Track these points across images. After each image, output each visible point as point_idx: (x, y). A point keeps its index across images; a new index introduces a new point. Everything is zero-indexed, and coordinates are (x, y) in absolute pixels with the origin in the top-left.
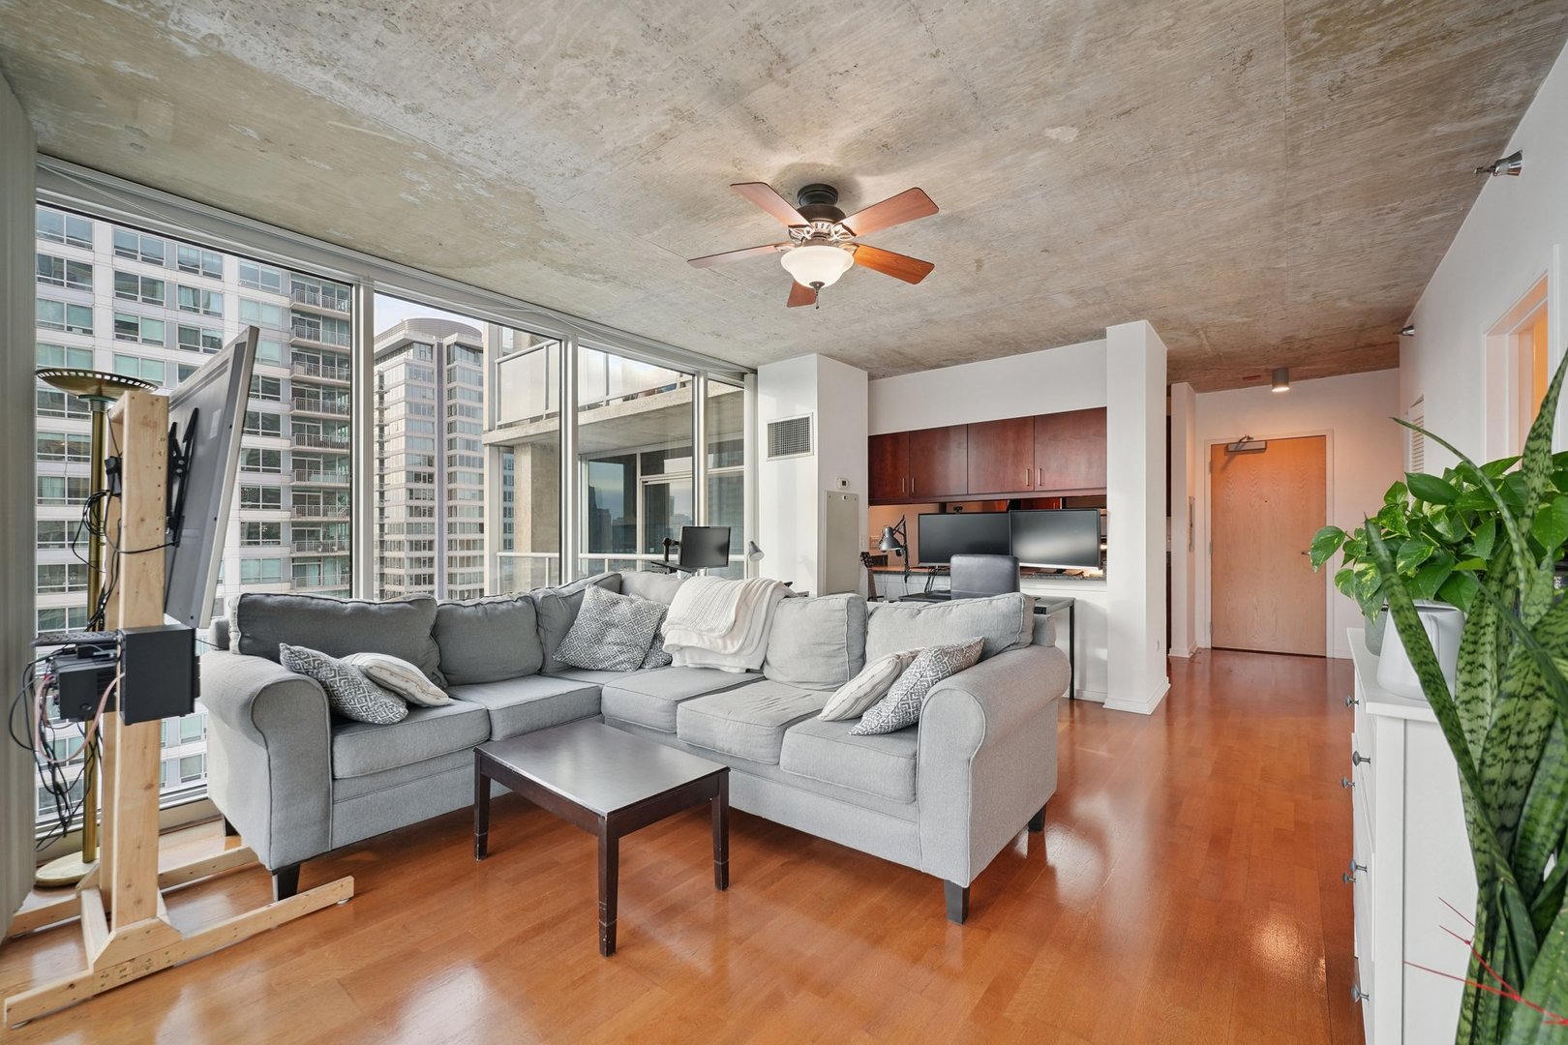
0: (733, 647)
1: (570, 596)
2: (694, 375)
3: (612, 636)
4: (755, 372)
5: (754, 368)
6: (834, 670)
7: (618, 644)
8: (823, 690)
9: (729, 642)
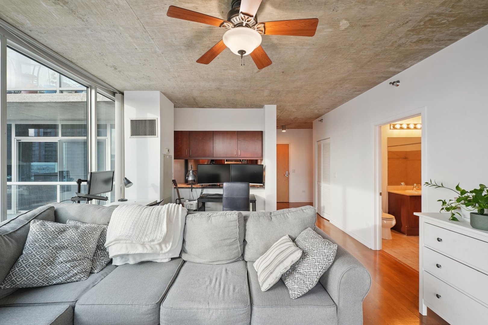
0: (166, 247)
1: (14, 232)
2: (87, 87)
3: (63, 256)
4: (122, 94)
5: (122, 91)
6: (233, 252)
7: (69, 261)
8: (227, 263)
9: (163, 246)
